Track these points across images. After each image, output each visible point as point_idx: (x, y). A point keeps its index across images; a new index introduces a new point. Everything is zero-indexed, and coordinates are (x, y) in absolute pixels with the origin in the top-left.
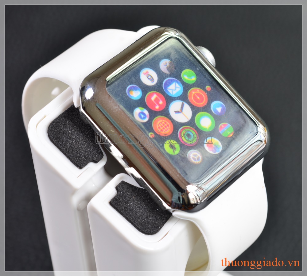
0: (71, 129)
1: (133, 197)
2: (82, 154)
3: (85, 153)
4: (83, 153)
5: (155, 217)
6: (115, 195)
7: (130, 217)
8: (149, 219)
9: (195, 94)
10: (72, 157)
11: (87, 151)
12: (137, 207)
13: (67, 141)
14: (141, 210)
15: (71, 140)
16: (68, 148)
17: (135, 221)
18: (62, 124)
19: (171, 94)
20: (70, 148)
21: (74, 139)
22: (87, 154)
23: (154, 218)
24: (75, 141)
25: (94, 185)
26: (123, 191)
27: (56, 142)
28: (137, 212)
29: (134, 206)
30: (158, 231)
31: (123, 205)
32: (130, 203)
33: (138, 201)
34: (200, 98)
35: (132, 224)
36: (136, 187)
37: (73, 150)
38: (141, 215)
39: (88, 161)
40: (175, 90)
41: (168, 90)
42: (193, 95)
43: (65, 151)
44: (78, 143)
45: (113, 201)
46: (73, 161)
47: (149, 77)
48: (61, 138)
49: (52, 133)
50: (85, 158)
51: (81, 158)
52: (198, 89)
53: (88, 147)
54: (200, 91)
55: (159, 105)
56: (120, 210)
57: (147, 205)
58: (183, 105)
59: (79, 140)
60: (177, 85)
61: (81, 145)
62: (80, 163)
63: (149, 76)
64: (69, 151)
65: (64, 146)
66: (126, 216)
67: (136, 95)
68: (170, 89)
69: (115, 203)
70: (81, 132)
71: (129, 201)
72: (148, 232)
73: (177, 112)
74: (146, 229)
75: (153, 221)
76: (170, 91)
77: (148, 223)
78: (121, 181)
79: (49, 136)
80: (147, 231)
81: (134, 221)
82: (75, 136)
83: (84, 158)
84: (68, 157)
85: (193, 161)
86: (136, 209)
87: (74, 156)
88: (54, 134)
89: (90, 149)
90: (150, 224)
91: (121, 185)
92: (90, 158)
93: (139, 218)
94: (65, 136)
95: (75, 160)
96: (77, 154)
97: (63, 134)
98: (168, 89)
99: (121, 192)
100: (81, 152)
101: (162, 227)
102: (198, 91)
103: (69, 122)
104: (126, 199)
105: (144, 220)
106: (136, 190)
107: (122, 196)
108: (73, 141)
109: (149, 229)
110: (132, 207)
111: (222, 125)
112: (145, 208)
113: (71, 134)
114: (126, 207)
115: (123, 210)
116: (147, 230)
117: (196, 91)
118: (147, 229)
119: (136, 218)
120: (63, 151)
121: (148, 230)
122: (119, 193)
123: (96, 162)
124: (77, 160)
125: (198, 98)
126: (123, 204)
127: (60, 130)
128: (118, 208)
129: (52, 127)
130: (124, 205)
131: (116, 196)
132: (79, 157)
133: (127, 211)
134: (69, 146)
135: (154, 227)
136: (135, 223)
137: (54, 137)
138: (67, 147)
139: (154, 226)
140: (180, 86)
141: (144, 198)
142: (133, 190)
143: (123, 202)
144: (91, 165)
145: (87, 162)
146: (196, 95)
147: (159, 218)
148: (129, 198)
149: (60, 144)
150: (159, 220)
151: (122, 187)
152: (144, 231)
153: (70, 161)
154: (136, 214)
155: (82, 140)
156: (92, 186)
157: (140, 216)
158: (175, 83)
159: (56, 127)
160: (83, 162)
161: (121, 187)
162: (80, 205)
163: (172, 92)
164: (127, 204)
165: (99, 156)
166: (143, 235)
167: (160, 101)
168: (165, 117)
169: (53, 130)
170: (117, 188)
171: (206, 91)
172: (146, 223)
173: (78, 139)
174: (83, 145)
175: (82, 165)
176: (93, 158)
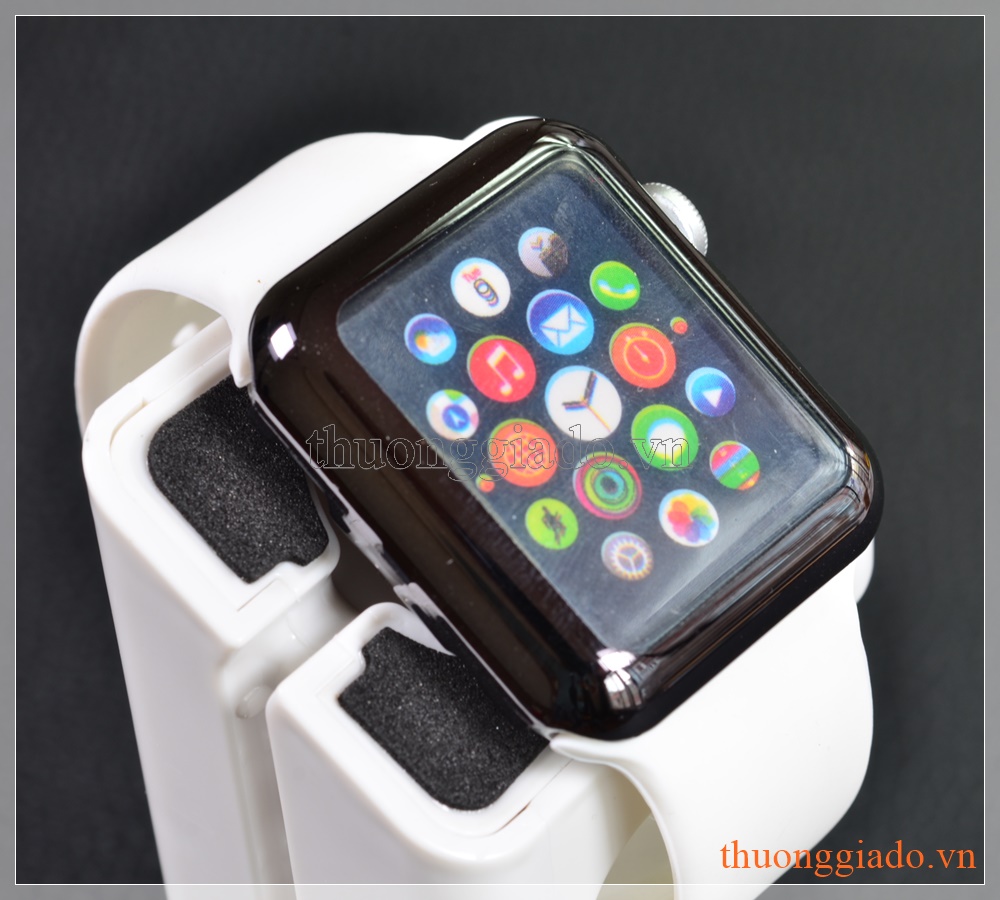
0: (227, 451)
1: (418, 684)
2: (255, 535)
3: (268, 531)
4: (259, 530)
5: (489, 750)
6: (358, 675)
7: (402, 750)
8: (466, 759)
9: (636, 343)
10: (224, 542)
11: (274, 525)
12: (429, 718)
13: (212, 489)
14: (442, 726)
15: (222, 486)
16: (213, 512)
17: (420, 764)
18: (197, 431)
19: (552, 344)
20: (217, 511)
21: (234, 482)
22: (275, 535)
23: (485, 756)
24: (238, 490)
25: (294, 637)
26: (385, 661)
27: (173, 490)
28: (428, 734)
29: (418, 713)
30: (493, 799)
31: (382, 709)
32: (407, 702)
33: (434, 696)
34: (650, 358)
35: (410, 771)
36: (430, 652)
37: (226, 521)
38: (440, 745)
39: (276, 557)
40: (565, 331)
41: (546, 332)
42: (626, 347)
43: (202, 522)
44: (248, 498)
45: (351, 694)
46: (223, 557)
47: (483, 289)
48: (190, 480)
49: (162, 461)
50: (268, 549)
51: (254, 547)
52: (646, 329)
53: (278, 511)
54: (650, 336)
55: (513, 382)
56: (370, 725)
57: (463, 711)
58: (591, 384)
59: (249, 488)
60: (576, 315)
61: (255, 504)
62: (248, 562)
63: (481, 284)
64: (213, 524)
65: (201, 504)
66: (390, 745)
67: (437, 347)
68: (551, 329)
69: (356, 701)
70: (260, 462)
71: (403, 695)
72: (459, 801)
73: (571, 406)
74: (453, 790)
75: (480, 766)
76: (550, 335)
77: (461, 773)
78: (382, 627)
79: (153, 469)
80: (458, 797)
81: (416, 764)
82: (238, 473)
83: (262, 548)
84: (212, 543)
85: (619, 568)
86: (426, 723)
87: (228, 540)
88: (167, 463)
89: (286, 519)
90: (469, 776)
91: (380, 642)
92: (282, 548)
93: (433, 754)
94: (203, 472)
95: (233, 554)
96: (241, 533)
97: (199, 464)
98: (545, 328)
99: (378, 663)
100: (253, 525)
101: (507, 787)
102: (645, 333)
103: (222, 425)
104: (392, 690)
105: (450, 759)
106: (428, 660)
107: (382, 678)
108: (231, 489)
109: (465, 791)
110: (413, 716)
111: (721, 449)
112: (455, 722)
113: (226, 466)
114: (393, 717)
115: (380, 723)
116: (456, 794)
117: (640, 335)
118: (458, 791)
119: (422, 755)
120: (195, 521)
121: (462, 794)
122: (372, 667)
123: (302, 562)
124: (239, 553)
125: (645, 358)
126: (384, 703)
127: (188, 452)
128: (365, 718)
129: (162, 442)
130: (387, 709)
131: (360, 678)
132: (246, 543)
133: (394, 728)
134: (214, 504)
135: (483, 784)
136: (418, 768)
137: (167, 476)
138: (210, 509)
139: (481, 781)
140: (585, 318)
141: (454, 686)
142: (418, 661)
143: (382, 697)
144: (285, 571)
145: (271, 560)
146: (636, 347)
147: (502, 757)
148: (403, 684)
149: (188, 500)
150: (499, 762)
151: (385, 647)
152: (446, 796)
153: (218, 554)
154: (423, 738)
155: (259, 489)
156: (287, 640)
157: (435, 748)
158: (569, 308)
159: (176, 441)
160: (259, 561)
161: (380, 647)
162: (246, 699)
163: (559, 339)
164: (397, 706)
165: (313, 542)
166: (445, 808)
167: (515, 368)
168: (533, 423)
169: (167, 449)
170: (366, 651)
171: (670, 334)
172: (454, 773)
173: (247, 483)
174: (261, 502)
175: (253, 570)
176: (291, 548)
